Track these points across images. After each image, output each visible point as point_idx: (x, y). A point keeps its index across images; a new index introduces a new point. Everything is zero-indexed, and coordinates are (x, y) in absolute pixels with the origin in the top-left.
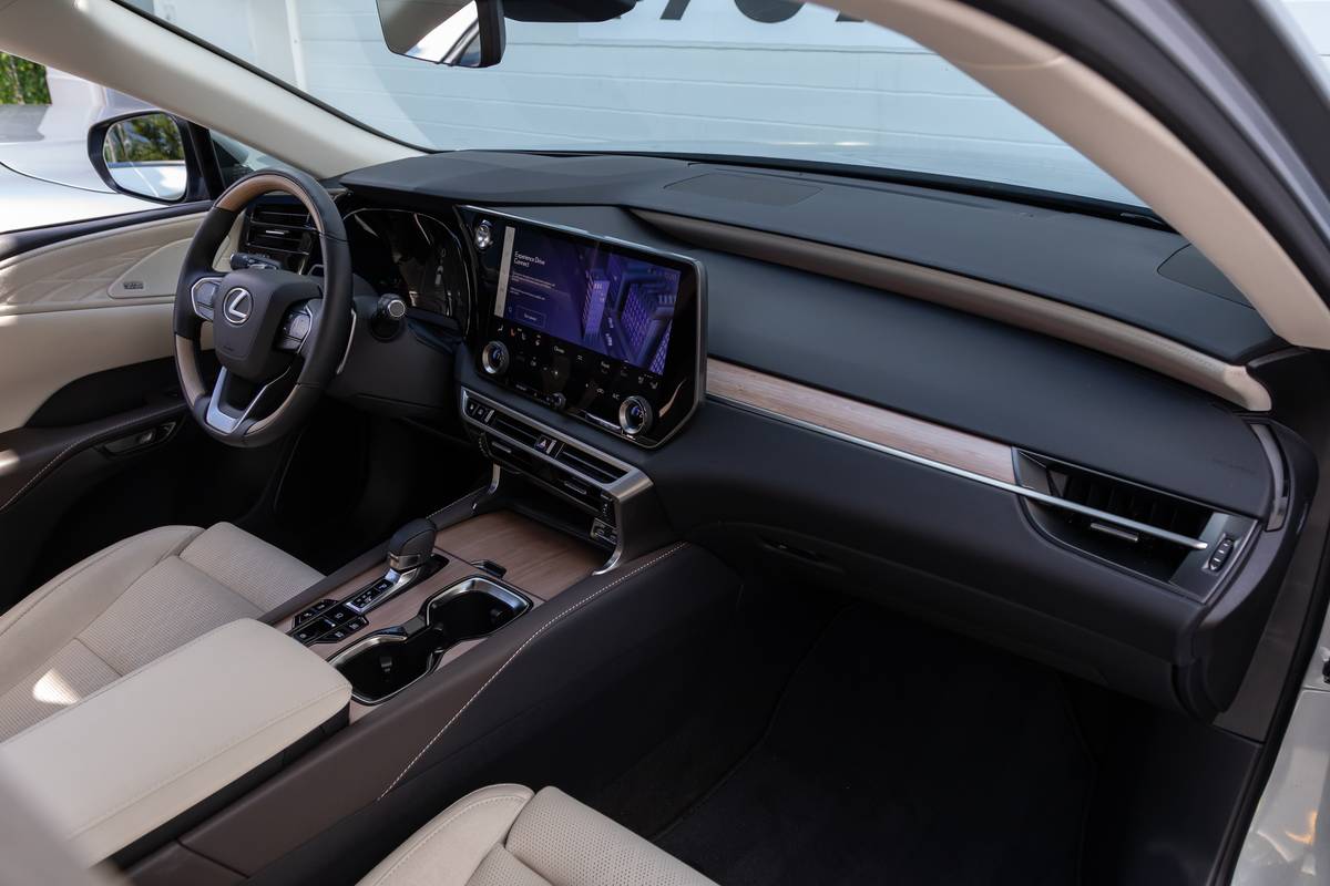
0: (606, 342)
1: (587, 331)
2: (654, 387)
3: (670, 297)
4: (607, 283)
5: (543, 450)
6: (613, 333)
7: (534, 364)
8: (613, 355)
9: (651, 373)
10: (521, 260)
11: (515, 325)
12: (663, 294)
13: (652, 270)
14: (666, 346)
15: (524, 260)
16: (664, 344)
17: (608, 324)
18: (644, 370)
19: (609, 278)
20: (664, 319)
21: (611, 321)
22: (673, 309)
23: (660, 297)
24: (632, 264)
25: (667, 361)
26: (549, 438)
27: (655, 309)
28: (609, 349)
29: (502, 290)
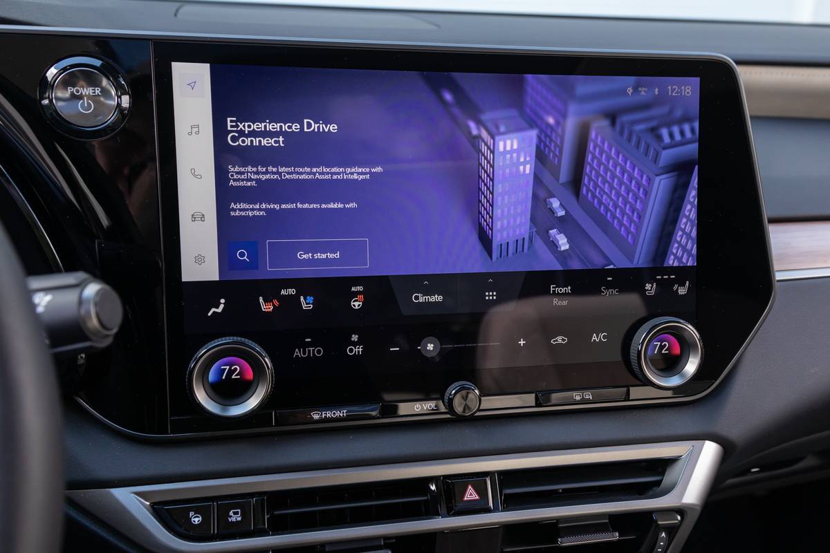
0: (553, 245)
1: (497, 240)
2: (682, 291)
3: (687, 128)
4: (533, 134)
5: (482, 509)
6: (565, 224)
7: (358, 350)
8: (576, 265)
9: (672, 270)
10: (253, 134)
11: (271, 288)
12: (669, 125)
13: (636, 89)
14: (693, 215)
15: (266, 134)
16: (690, 210)
17: (552, 211)
18: (656, 268)
19: (532, 121)
20: (681, 169)
21: (555, 203)
22: (696, 145)
23: (664, 132)
24: (585, 85)
25: (701, 240)
26: (477, 479)
27: (657, 155)
28: (562, 256)
29: (198, 217)
